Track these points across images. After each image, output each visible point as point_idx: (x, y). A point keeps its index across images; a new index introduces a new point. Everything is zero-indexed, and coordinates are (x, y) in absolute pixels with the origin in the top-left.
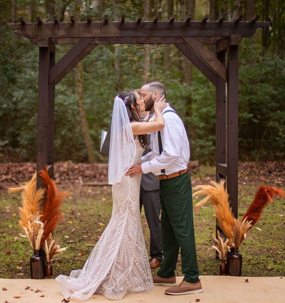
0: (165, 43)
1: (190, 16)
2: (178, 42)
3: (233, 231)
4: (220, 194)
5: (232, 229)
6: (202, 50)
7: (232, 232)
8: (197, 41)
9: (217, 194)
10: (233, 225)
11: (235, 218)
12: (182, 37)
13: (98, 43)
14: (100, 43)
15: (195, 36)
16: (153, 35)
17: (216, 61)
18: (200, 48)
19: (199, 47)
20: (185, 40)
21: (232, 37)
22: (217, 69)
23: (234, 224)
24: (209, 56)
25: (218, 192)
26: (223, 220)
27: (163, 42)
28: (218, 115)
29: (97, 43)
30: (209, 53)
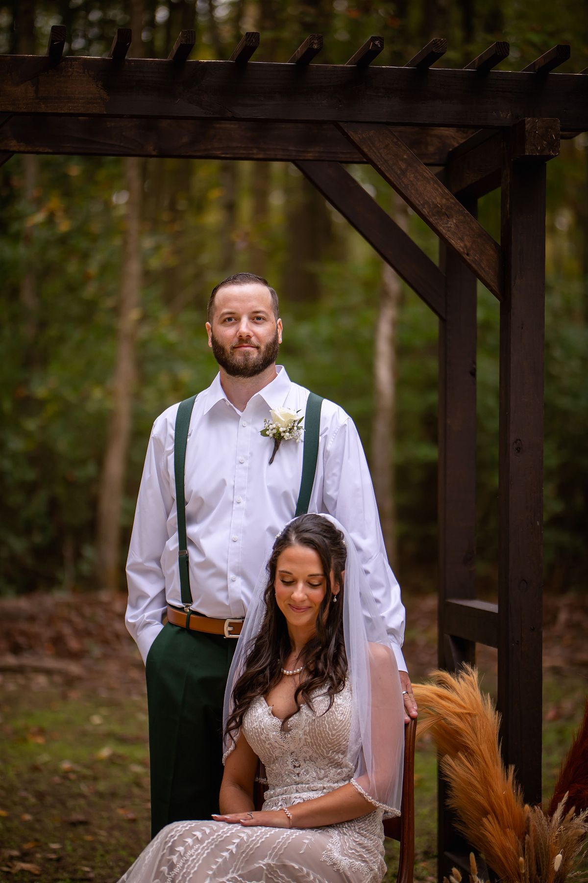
0: (261, 156)
1: (377, 42)
2: (310, 156)
3: (524, 857)
4: (469, 714)
5: (520, 847)
6: (411, 176)
7: (521, 859)
8: (395, 140)
9: (459, 715)
10: (523, 830)
11: (527, 806)
12: (341, 124)
13: (15, 149)
14: (22, 149)
15: (388, 124)
16: (229, 115)
17: (462, 218)
18: (403, 166)
19: (400, 163)
20: (351, 134)
21: (527, 127)
22: (466, 246)
23: (528, 828)
24: (438, 199)
25: (464, 708)
26: (485, 813)
27: (255, 151)
28: (449, 422)
29: (11, 149)
30: (439, 185)
